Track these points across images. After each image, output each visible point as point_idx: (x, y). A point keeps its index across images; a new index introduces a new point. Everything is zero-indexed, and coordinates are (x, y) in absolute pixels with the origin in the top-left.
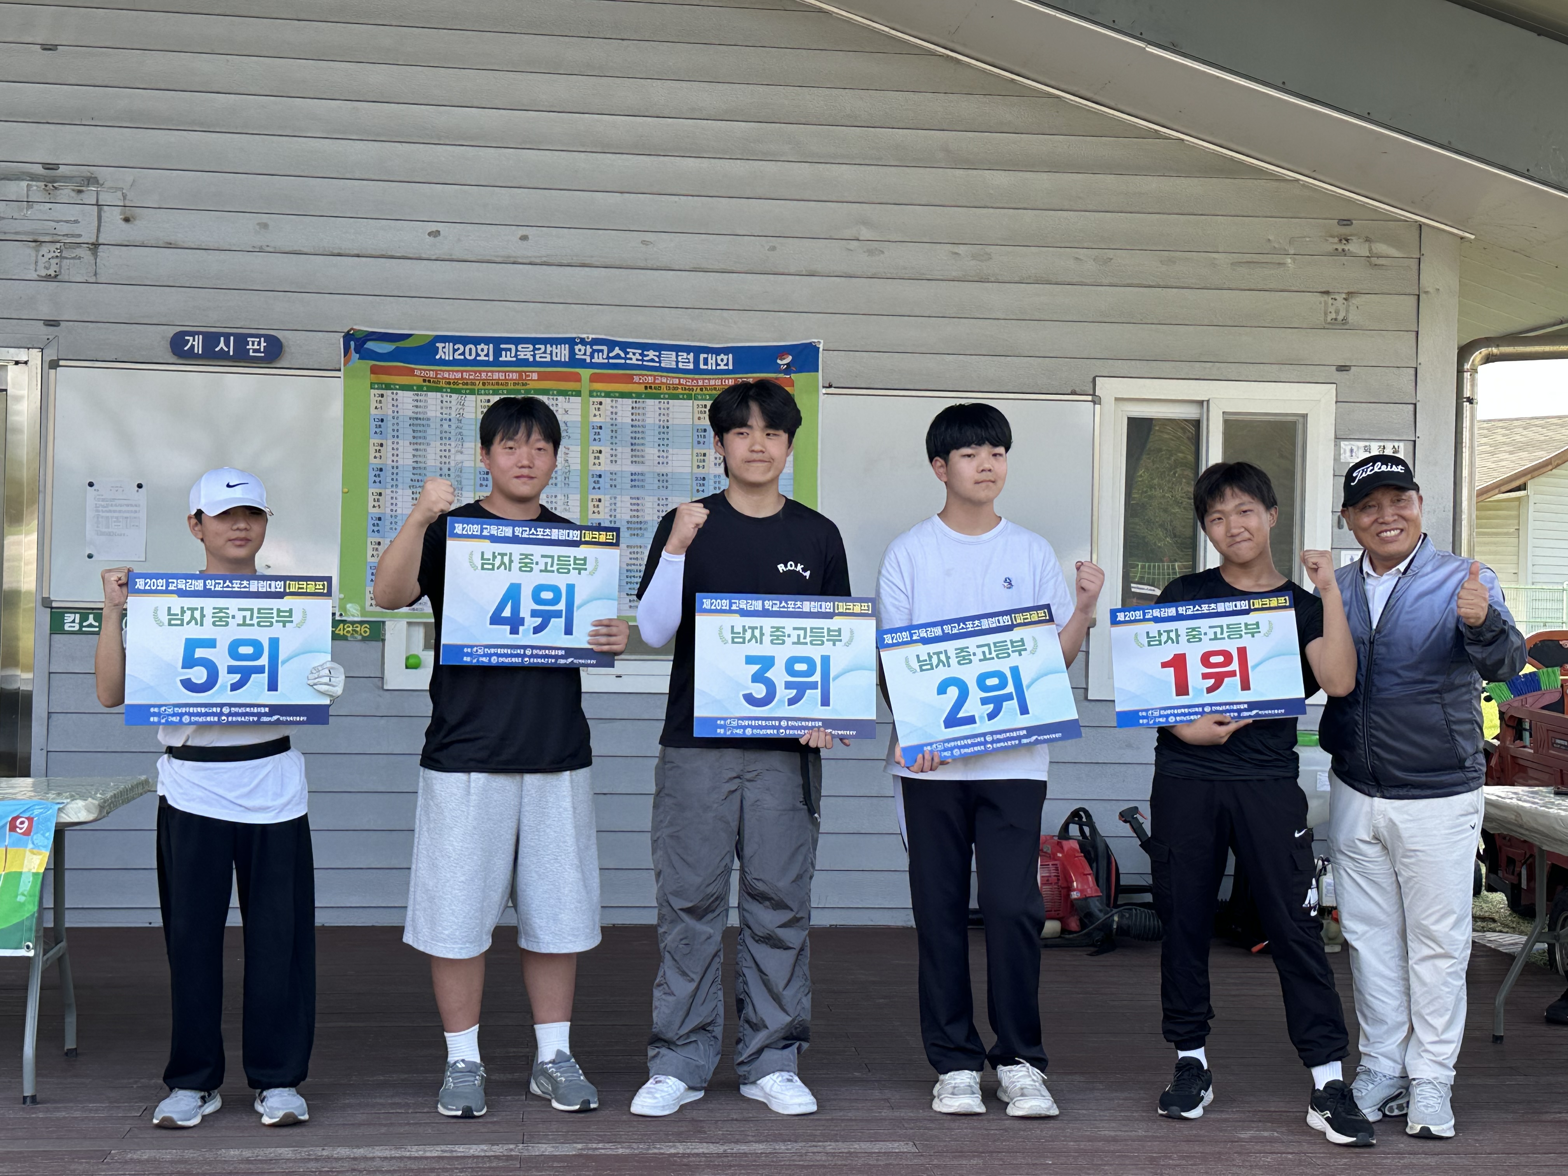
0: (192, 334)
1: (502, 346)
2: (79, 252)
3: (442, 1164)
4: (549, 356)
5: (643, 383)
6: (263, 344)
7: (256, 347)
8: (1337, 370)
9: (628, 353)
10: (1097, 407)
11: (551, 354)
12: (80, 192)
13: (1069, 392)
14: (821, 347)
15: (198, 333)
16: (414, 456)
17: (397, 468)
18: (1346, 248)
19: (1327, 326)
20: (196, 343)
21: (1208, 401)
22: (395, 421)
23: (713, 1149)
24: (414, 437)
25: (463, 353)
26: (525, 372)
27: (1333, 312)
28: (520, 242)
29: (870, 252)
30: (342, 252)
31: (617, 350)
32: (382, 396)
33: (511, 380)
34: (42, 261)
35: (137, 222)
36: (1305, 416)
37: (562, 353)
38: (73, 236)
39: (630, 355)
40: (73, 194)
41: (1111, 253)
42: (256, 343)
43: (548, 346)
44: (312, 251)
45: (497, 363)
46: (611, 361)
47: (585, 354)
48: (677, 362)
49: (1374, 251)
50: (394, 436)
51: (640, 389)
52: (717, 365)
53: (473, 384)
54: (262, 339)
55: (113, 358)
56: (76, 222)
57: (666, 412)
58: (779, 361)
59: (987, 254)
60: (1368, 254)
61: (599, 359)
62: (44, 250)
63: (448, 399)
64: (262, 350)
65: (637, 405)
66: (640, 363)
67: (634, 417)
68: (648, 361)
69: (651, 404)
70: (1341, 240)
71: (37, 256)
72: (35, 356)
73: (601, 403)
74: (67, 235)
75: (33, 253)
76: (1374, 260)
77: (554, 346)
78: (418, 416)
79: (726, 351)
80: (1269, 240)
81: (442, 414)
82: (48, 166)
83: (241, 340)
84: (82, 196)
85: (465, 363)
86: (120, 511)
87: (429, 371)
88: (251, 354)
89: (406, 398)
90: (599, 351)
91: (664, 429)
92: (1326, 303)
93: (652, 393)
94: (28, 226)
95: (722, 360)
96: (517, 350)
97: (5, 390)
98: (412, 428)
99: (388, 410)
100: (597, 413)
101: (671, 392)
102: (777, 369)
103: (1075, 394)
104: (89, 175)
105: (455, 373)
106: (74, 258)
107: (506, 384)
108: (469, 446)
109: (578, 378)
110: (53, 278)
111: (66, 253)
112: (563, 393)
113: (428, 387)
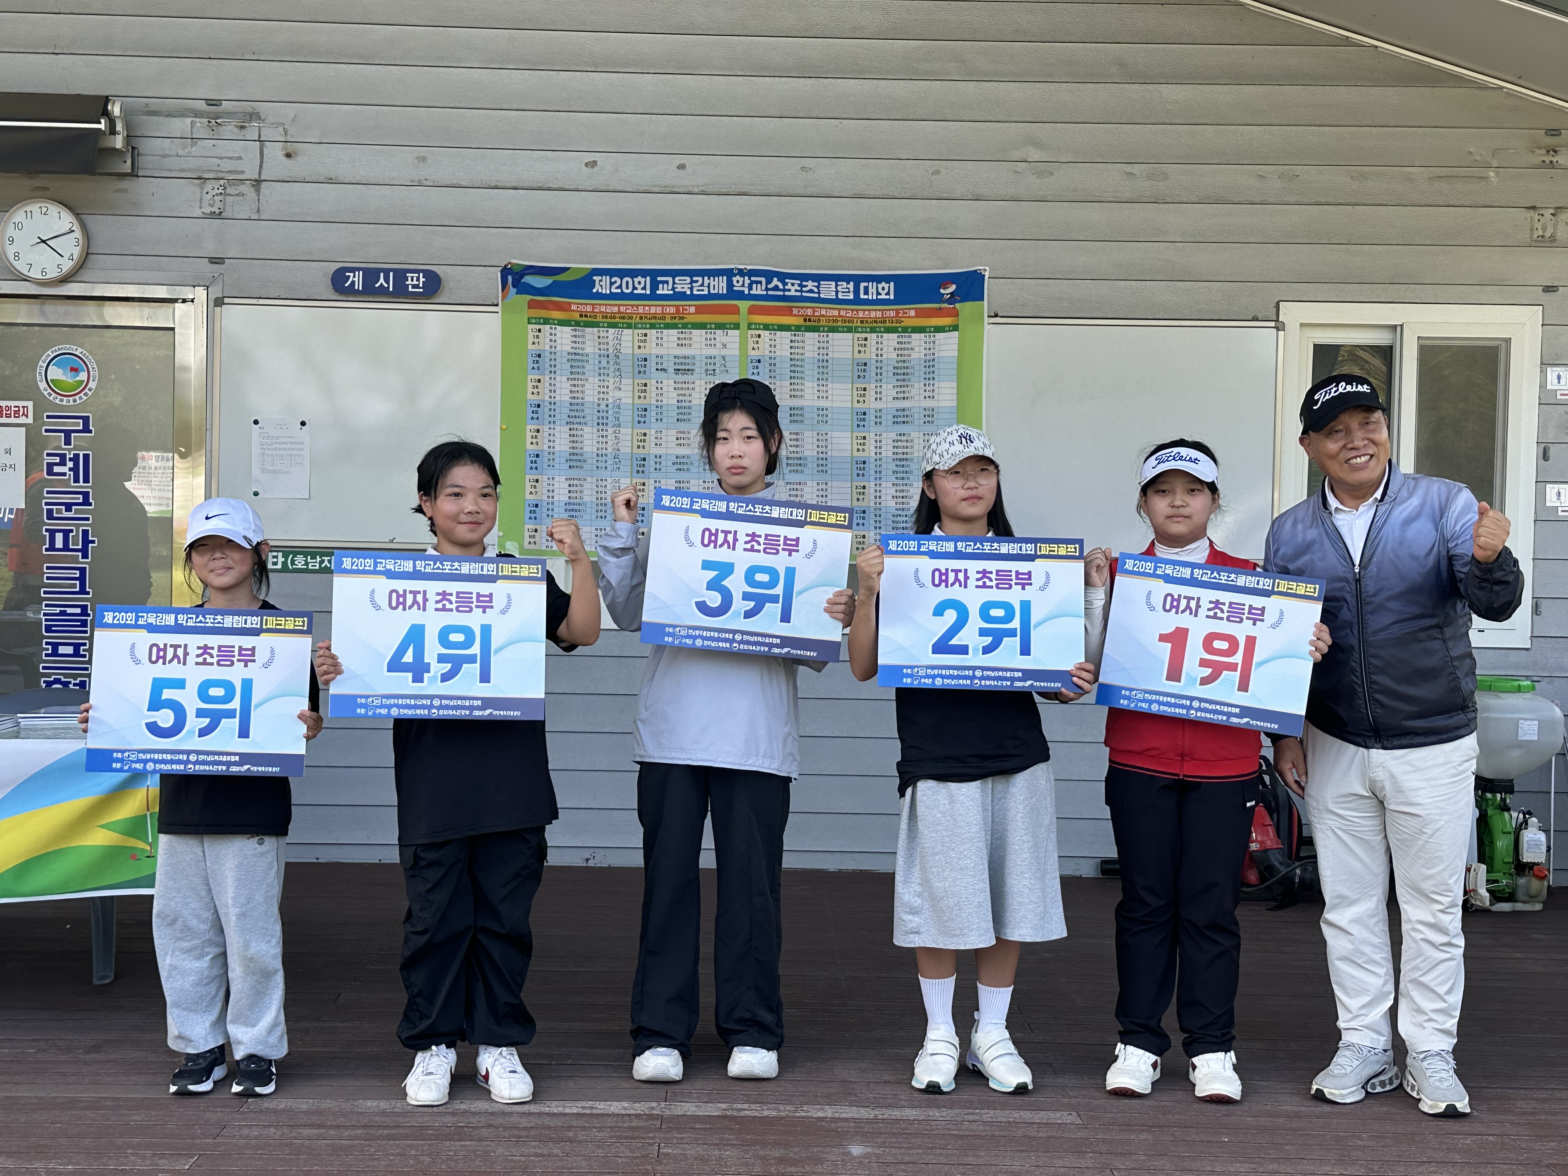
0: (353, 270)
1: (659, 279)
2: (242, 188)
3: (581, 1122)
4: (706, 289)
5: (802, 315)
6: (422, 280)
7: (415, 282)
8: (1544, 291)
9: (787, 284)
10: (1281, 333)
11: (709, 287)
12: (242, 127)
13: (1251, 318)
14: (987, 274)
15: (359, 269)
16: (571, 392)
17: (555, 404)
18: (1555, 160)
19: (1533, 244)
20: (356, 279)
21: (1402, 326)
22: (553, 356)
23: (864, 1113)
24: (572, 373)
25: (620, 287)
26: (683, 306)
27: (1540, 228)
28: (677, 171)
29: (1040, 174)
30: (499, 184)
31: (775, 282)
32: (540, 331)
33: (670, 314)
34: (206, 198)
35: (299, 158)
36: (1508, 341)
37: (719, 285)
38: (236, 172)
39: (789, 287)
40: (236, 130)
41: (1297, 169)
42: (415, 279)
43: (706, 278)
44: (470, 185)
45: (653, 296)
46: (770, 293)
47: (743, 285)
48: (837, 292)
50: (551, 372)
51: (800, 321)
52: (878, 294)
53: (631, 318)
54: (421, 275)
55: (276, 295)
56: (240, 158)
57: (825, 345)
58: (942, 291)
59: (1163, 173)
61: (757, 290)
62: (208, 186)
63: (605, 334)
64: (421, 285)
65: (797, 338)
66: (799, 294)
67: (793, 351)
68: (806, 292)
69: (811, 338)
70: (1548, 152)
71: (201, 193)
72: (200, 294)
73: (759, 336)
74: (230, 172)
75: (198, 190)
77: (712, 278)
78: (577, 351)
79: (887, 279)
80: (1470, 153)
81: (600, 349)
82: (210, 102)
83: (401, 275)
84: (244, 131)
85: (622, 296)
86: (285, 449)
87: (585, 305)
88: (410, 289)
89: (565, 334)
90: (757, 282)
91: (823, 364)
92: (1532, 218)
93: (811, 326)
94: (192, 163)
95: (883, 289)
96: (674, 283)
97: (173, 329)
98: (570, 363)
99: (545, 345)
100: (756, 346)
101: (831, 324)
102: (940, 299)
103: (1257, 320)
104: (251, 110)
105: (612, 307)
106: (237, 195)
107: (664, 318)
108: (627, 383)
109: (736, 311)
110: (217, 215)
111: (229, 191)
112: (721, 326)
113: (586, 322)
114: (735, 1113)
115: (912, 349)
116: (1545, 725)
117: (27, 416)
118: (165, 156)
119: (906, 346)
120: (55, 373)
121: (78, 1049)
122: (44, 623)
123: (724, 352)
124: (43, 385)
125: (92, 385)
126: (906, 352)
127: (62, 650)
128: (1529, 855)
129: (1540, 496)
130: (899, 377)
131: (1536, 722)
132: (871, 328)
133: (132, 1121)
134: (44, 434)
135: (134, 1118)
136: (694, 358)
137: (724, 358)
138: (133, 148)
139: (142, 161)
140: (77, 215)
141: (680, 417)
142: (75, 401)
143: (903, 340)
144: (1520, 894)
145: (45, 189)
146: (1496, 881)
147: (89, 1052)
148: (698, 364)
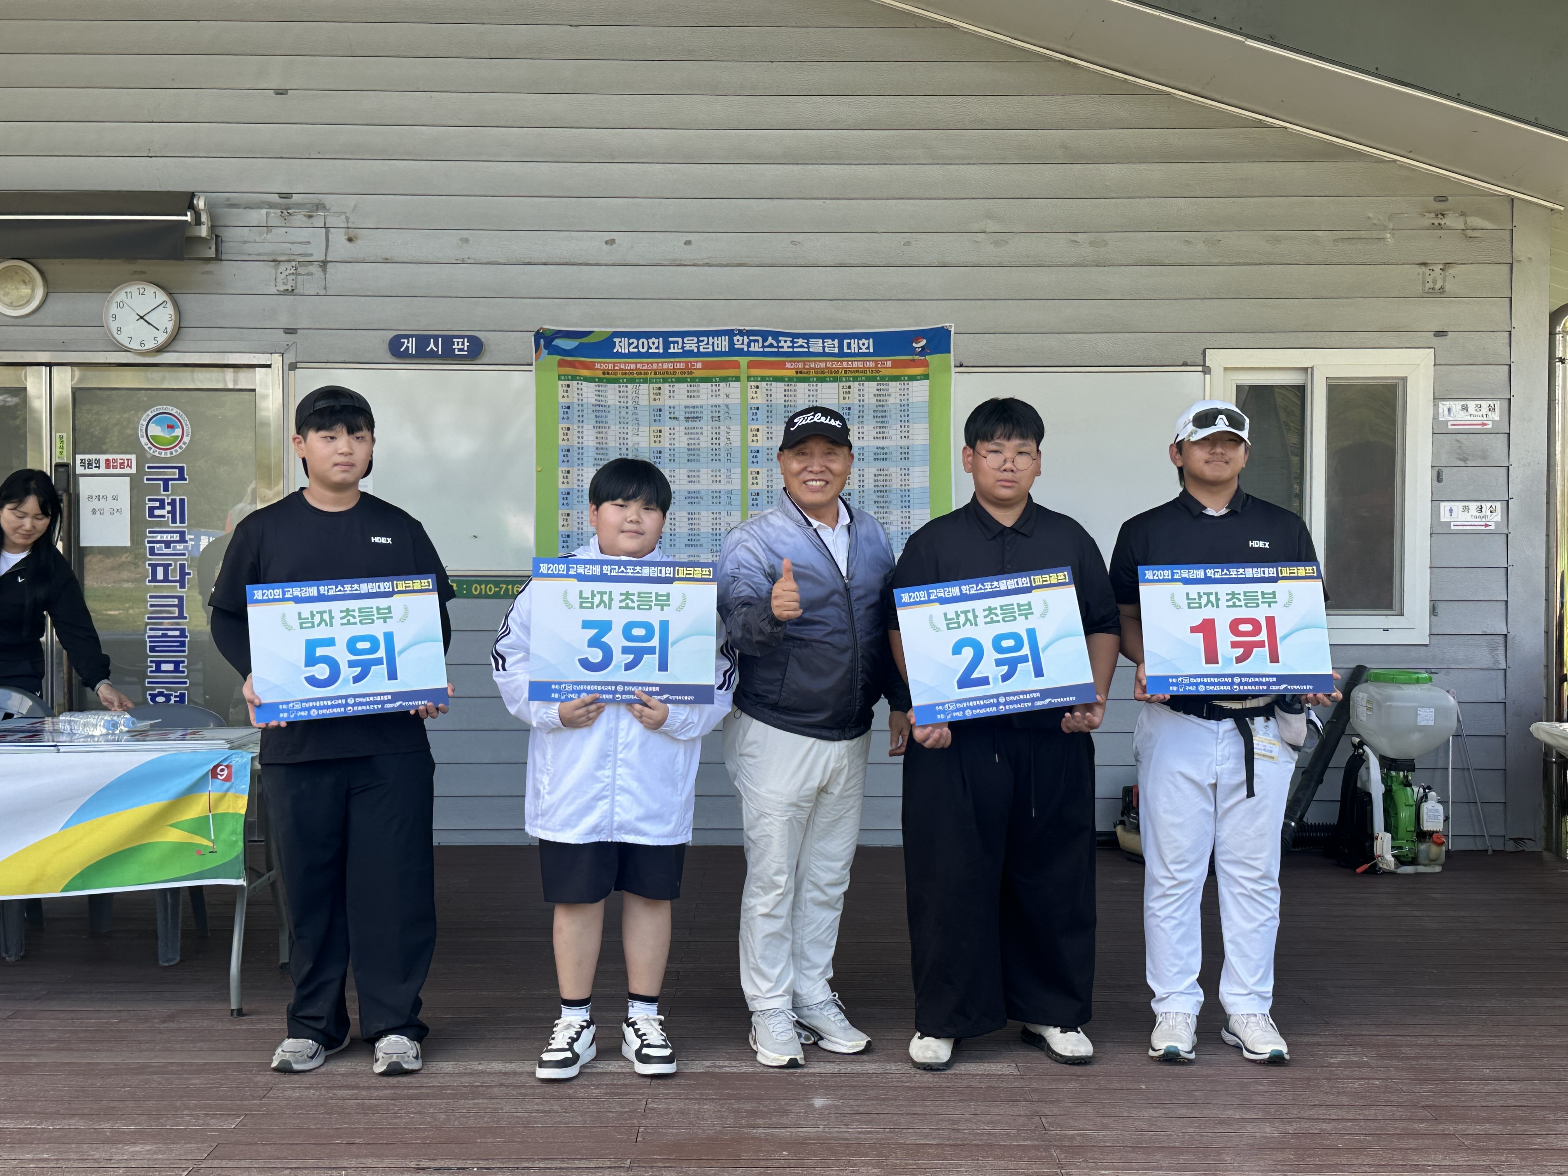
0: (407, 337)
1: (670, 339)
2: (311, 269)
4: (711, 347)
5: (795, 368)
6: (466, 344)
7: (460, 346)
8: (1435, 336)
9: (780, 342)
10: (1208, 376)
11: (713, 345)
12: (310, 217)
13: (1183, 363)
14: (953, 330)
15: (412, 336)
16: (596, 438)
17: (582, 448)
18: (1442, 222)
19: (1425, 295)
20: (410, 345)
21: (1312, 368)
22: (580, 408)
24: (597, 422)
25: (637, 347)
26: (691, 362)
27: (1430, 281)
28: (685, 247)
29: (996, 243)
30: (532, 261)
31: (770, 340)
32: (568, 386)
33: (680, 369)
34: (281, 277)
35: (359, 242)
36: (1405, 379)
37: (723, 344)
38: (306, 255)
39: (782, 344)
40: (305, 219)
41: (1219, 235)
42: (460, 343)
43: (711, 338)
44: (506, 261)
45: (666, 354)
46: (766, 350)
47: (743, 344)
48: (824, 347)
49: (1469, 224)
50: (578, 421)
51: (792, 373)
52: (859, 348)
53: (645, 374)
54: (466, 340)
55: (342, 359)
56: (309, 243)
57: (815, 393)
58: (914, 345)
59: (1104, 241)
60: (1463, 228)
61: (755, 348)
62: (282, 268)
63: (625, 389)
64: (465, 349)
65: (789, 388)
66: (791, 350)
67: (787, 398)
68: (797, 348)
69: (802, 387)
70: (1437, 215)
71: (276, 273)
72: (276, 360)
73: (757, 387)
74: (300, 255)
75: (273, 271)
76: (1470, 233)
77: (716, 338)
78: (600, 404)
79: (866, 336)
80: (1369, 217)
81: (620, 402)
82: (283, 195)
83: (448, 341)
84: (313, 220)
85: (639, 355)
87: (607, 364)
88: (457, 352)
89: (589, 391)
90: (755, 341)
92: (1424, 274)
93: (802, 377)
94: (267, 248)
95: (864, 344)
96: (683, 343)
97: (254, 390)
98: (595, 413)
99: (573, 398)
100: (755, 396)
101: (820, 375)
102: (913, 351)
103: (1187, 365)
104: (318, 201)
105: (630, 365)
106: (308, 274)
107: (675, 373)
108: (644, 430)
109: (737, 365)
110: (291, 292)
111: (300, 270)
112: (724, 379)
113: (608, 378)
114: (717, 1070)
115: (889, 395)
116: (1441, 712)
117: (131, 467)
118: (245, 242)
119: (883, 393)
120: (155, 430)
121: (154, 1019)
122: (148, 644)
123: (728, 401)
124: (144, 440)
125: (186, 439)
126: (884, 398)
127: (164, 667)
128: (1429, 824)
129: (1435, 513)
130: (878, 420)
131: (1432, 710)
132: (853, 377)
133: (193, 1084)
134: (146, 482)
135: (194, 1081)
136: (701, 407)
137: (727, 406)
138: (217, 236)
139: (225, 247)
140: (170, 294)
141: (691, 457)
142: (171, 453)
143: (882, 387)
144: (1422, 858)
145: (144, 272)
146: (1400, 848)
147: (164, 1022)
148: (705, 412)
